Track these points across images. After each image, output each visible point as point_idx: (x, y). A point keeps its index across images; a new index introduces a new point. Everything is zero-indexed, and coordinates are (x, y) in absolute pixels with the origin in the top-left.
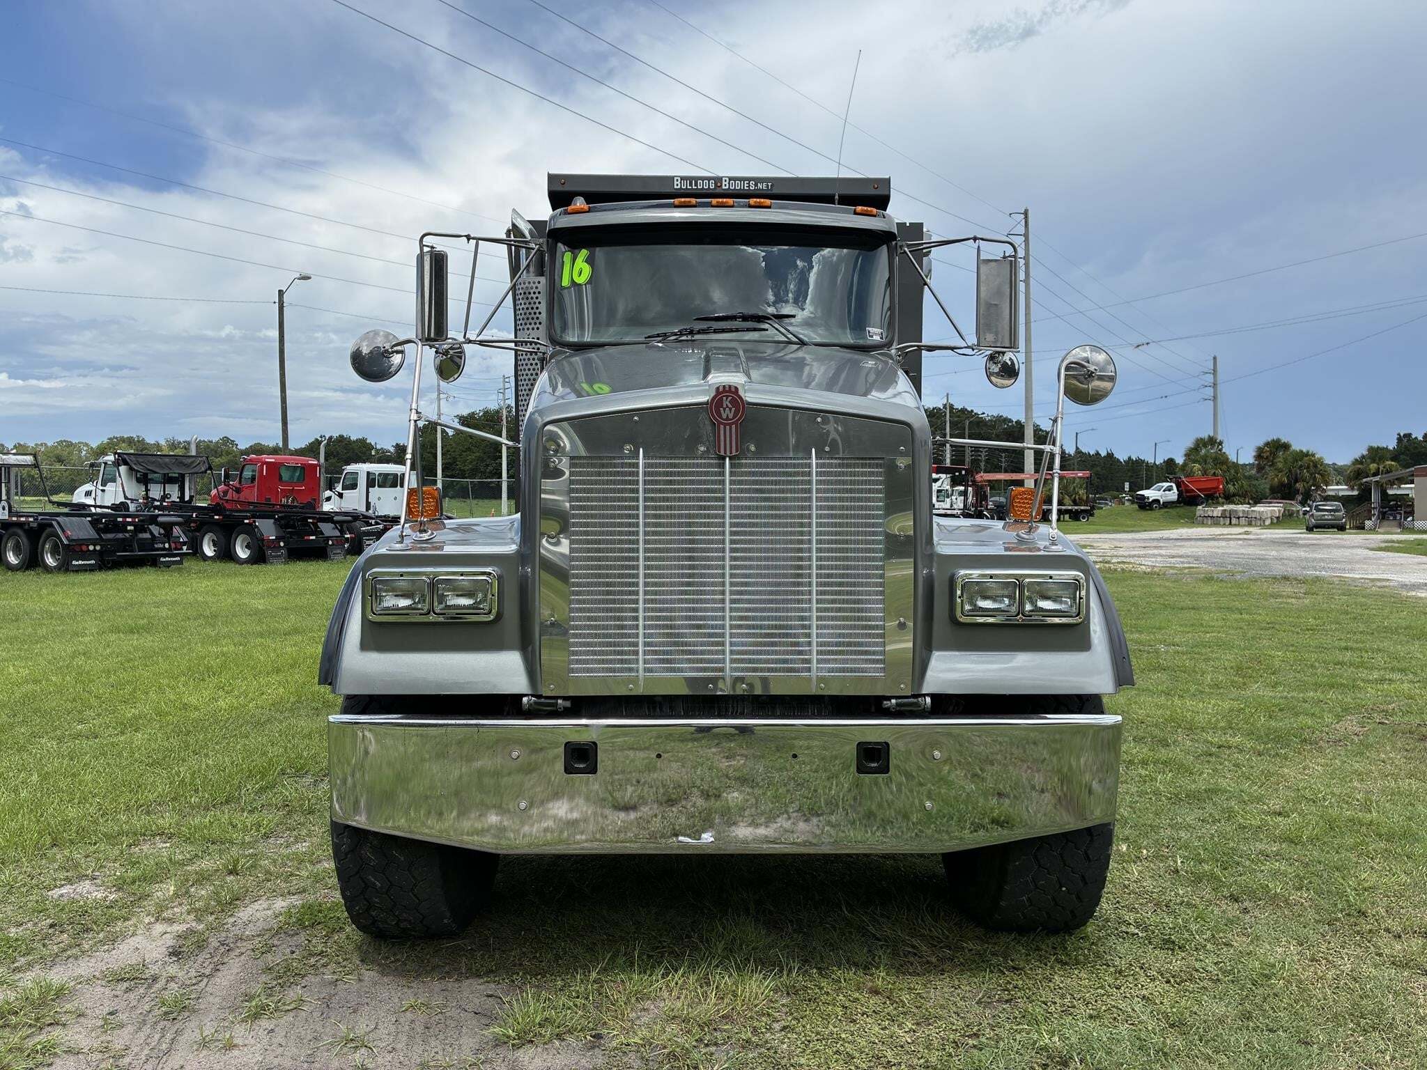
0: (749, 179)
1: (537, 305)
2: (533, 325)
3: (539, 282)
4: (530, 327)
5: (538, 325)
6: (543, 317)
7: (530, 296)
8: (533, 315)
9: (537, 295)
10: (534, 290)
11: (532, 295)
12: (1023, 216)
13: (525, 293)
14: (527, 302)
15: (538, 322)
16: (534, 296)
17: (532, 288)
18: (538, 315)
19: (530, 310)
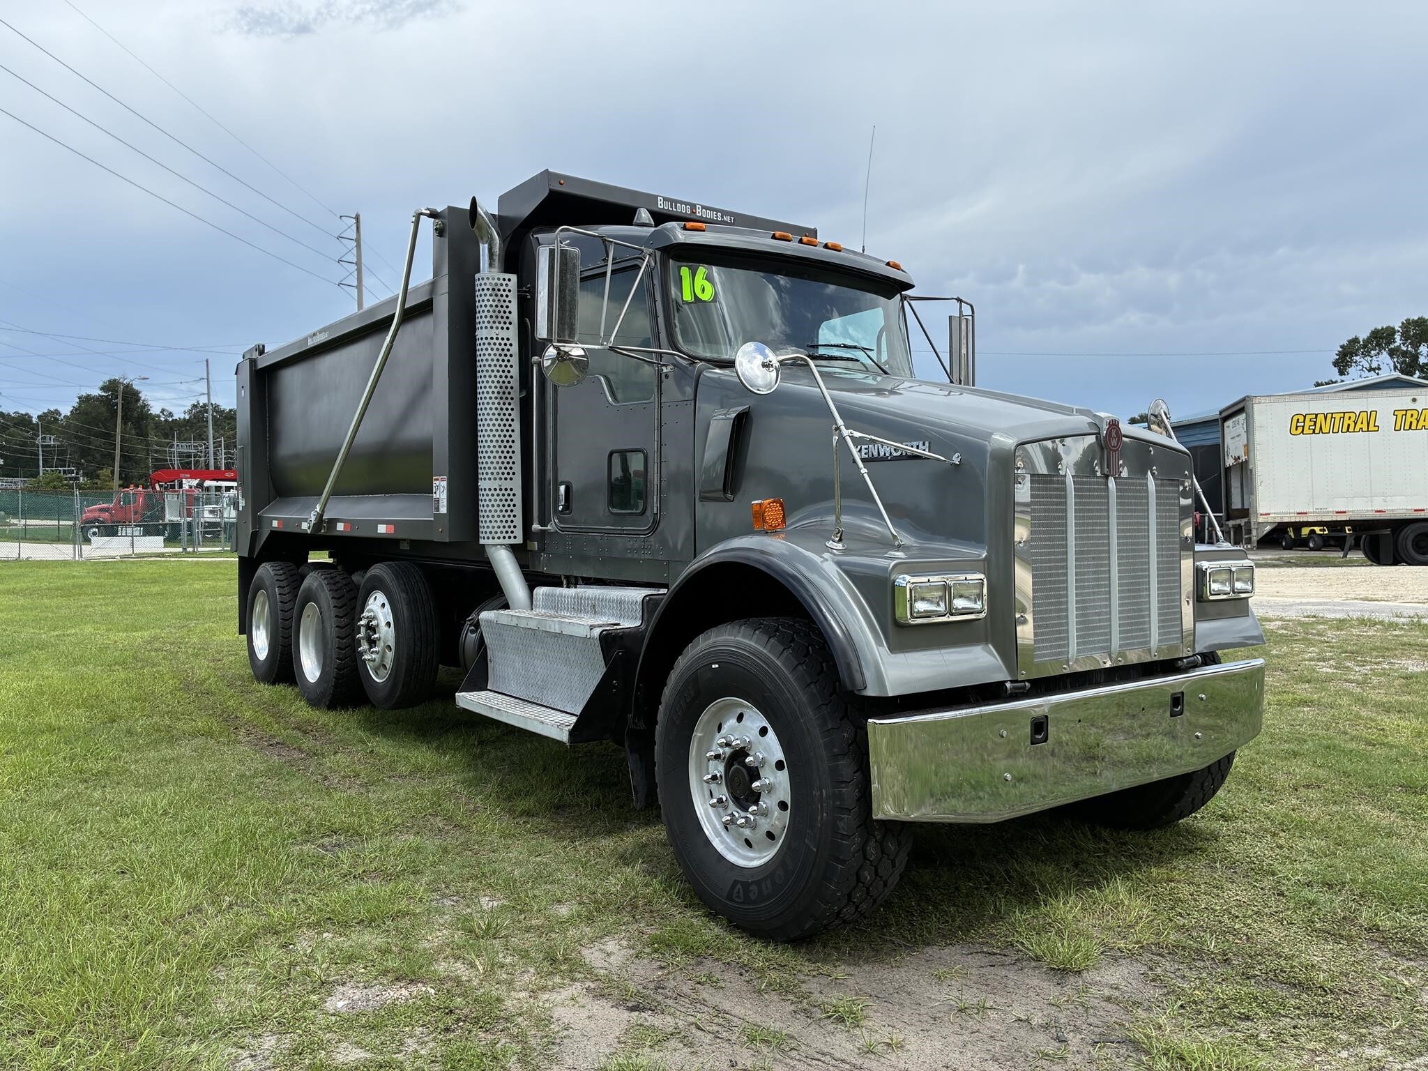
0: (718, 211)
1: (507, 303)
2: (502, 325)
3: (509, 280)
4: (500, 326)
5: (508, 325)
6: (514, 317)
7: (499, 293)
8: (502, 314)
9: (507, 293)
10: (504, 287)
11: (502, 292)
12: (354, 221)
13: (494, 289)
14: (496, 299)
15: (508, 321)
16: (504, 294)
17: (502, 285)
18: (507, 314)
19: (499, 308)
